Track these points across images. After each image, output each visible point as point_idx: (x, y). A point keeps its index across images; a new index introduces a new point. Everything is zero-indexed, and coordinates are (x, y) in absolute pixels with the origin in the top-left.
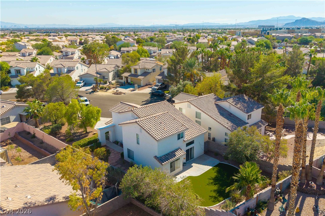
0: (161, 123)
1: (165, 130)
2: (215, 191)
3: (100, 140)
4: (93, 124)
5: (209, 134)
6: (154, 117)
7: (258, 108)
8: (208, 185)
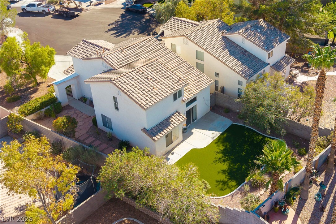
0: (148, 79)
1: (155, 90)
2: (224, 172)
3: (60, 99)
4: (45, 73)
5: (216, 82)
6: (137, 69)
7: (281, 41)
8: (215, 163)
